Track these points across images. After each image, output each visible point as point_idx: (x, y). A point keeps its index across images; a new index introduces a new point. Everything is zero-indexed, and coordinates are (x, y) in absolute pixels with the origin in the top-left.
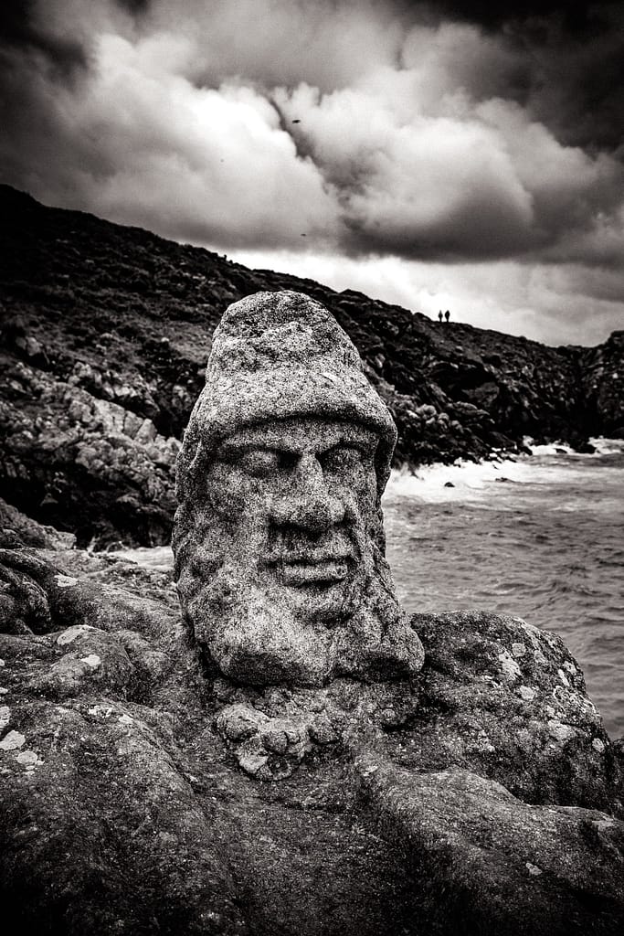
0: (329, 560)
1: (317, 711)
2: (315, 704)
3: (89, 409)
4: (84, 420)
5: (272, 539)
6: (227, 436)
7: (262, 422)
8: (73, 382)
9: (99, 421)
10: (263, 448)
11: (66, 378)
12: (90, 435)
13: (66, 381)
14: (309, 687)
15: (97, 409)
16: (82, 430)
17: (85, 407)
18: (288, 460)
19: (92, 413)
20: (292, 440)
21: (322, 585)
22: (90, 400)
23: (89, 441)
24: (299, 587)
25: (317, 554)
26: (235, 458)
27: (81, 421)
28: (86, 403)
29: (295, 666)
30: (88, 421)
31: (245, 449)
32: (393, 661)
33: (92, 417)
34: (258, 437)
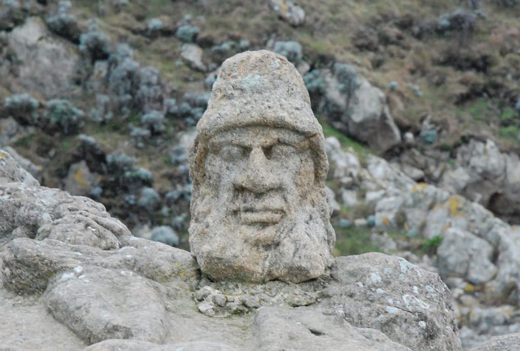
0: (266, 209)
1: (253, 294)
2: (253, 291)
3: (487, 250)
4: (474, 276)
5: (236, 197)
6: (210, 137)
7: (230, 128)
8: (454, 183)
9: (508, 279)
10: (231, 143)
11: (436, 174)
12: (485, 312)
13: (436, 182)
14: (252, 282)
15: (505, 249)
16: (468, 299)
17: (477, 243)
18: (246, 151)
19: (495, 258)
20: (247, 139)
21: (264, 224)
22: (490, 229)
23: (484, 326)
24: (249, 225)
25: (259, 205)
26: (216, 150)
27: (465, 277)
28: (479, 236)
29: (241, 268)
30: (482, 278)
31: (221, 145)
32: (300, 269)
33: (492, 267)
34: (229, 137)
